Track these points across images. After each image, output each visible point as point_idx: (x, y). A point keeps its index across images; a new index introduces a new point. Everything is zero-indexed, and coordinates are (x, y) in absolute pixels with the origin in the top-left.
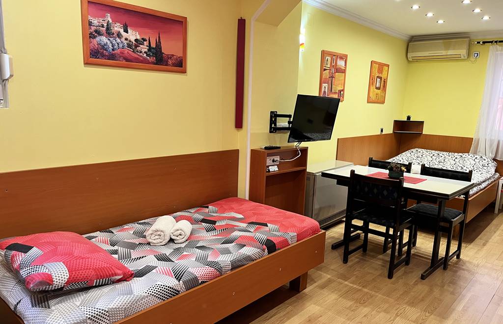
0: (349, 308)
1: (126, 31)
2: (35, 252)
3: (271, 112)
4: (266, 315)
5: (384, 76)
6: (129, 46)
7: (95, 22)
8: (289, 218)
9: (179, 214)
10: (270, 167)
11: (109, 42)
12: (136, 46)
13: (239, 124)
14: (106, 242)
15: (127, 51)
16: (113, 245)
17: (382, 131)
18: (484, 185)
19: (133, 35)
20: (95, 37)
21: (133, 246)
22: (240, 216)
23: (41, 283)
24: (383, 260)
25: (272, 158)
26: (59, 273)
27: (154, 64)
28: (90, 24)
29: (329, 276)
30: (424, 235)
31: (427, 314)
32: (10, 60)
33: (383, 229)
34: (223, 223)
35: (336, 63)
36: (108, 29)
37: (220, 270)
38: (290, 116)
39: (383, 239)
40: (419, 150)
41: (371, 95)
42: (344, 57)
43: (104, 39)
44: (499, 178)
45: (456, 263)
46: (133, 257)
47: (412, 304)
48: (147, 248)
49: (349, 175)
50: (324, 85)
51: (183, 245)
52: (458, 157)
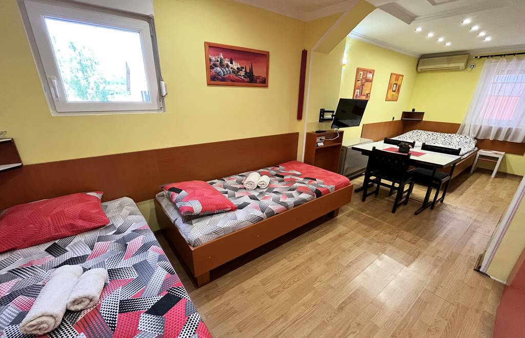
0: (365, 230)
1: (232, 63)
2: (183, 193)
3: (321, 109)
4: (312, 230)
5: (399, 83)
6: (234, 72)
7: (213, 59)
8: (330, 175)
9: (261, 170)
10: (318, 144)
11: (221, 71)
12: (238, 72)
13: (300, 117)
14: (221, 186)
15: (233, 76)
16: (225, 188)
17: (393, 118)
18: (466, 156)
19: (235, 66)
20: (213, 68)
21: (236, 190)
22: (299, 173)
23: (188, 212)
24: (388, 200)
25: (320, 138)
26: (197, 207)
27: (248, 82)
28: (210, 60)
29: (352, 209)
30: (418, 186)
31: (418, 237)
32: (165, 85)
33: (390, 183)
34: (288, 177)
35: (366, 75)
36: (221, 62)
37: (287, 207)
38: (333, 112)
39: (390, 189)
40: (419, 131)
41: (388, 96)
42: (372, 72)
43: (219, 69)
44: (477, 151)
45: (440, 205)
46: (236, 196)
47: (407, 230)
48: (244, 190)
49: (371, 150)
50: (357, 90)
51: (265, 190)
52: (447, 136)
